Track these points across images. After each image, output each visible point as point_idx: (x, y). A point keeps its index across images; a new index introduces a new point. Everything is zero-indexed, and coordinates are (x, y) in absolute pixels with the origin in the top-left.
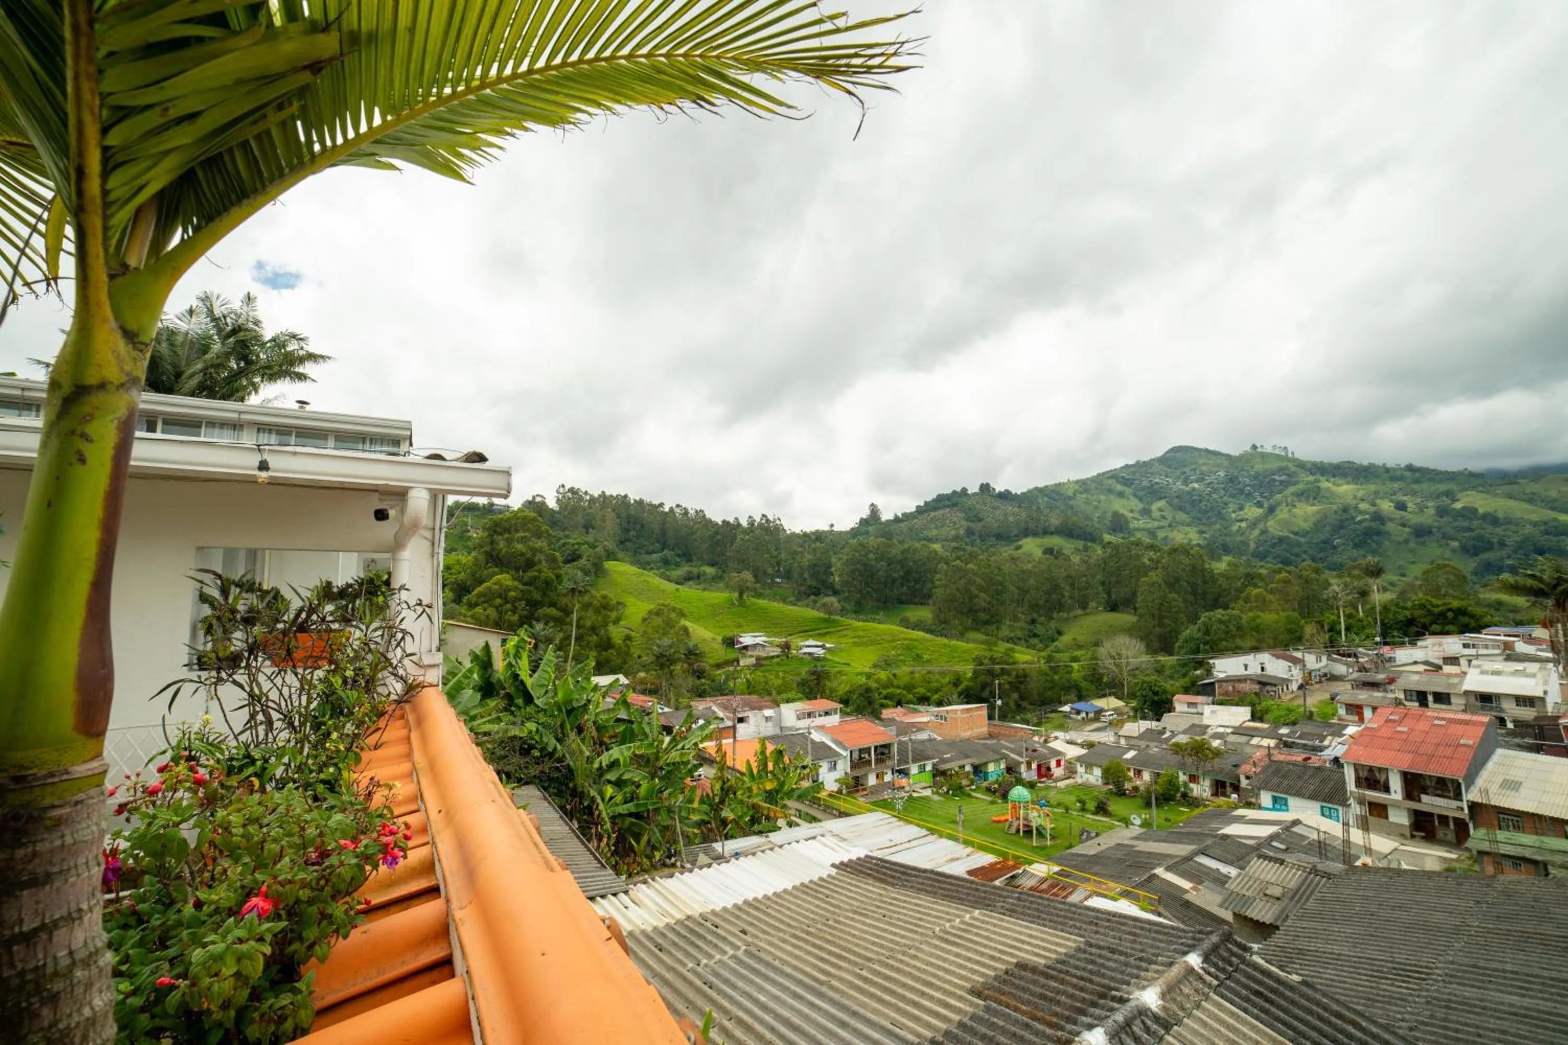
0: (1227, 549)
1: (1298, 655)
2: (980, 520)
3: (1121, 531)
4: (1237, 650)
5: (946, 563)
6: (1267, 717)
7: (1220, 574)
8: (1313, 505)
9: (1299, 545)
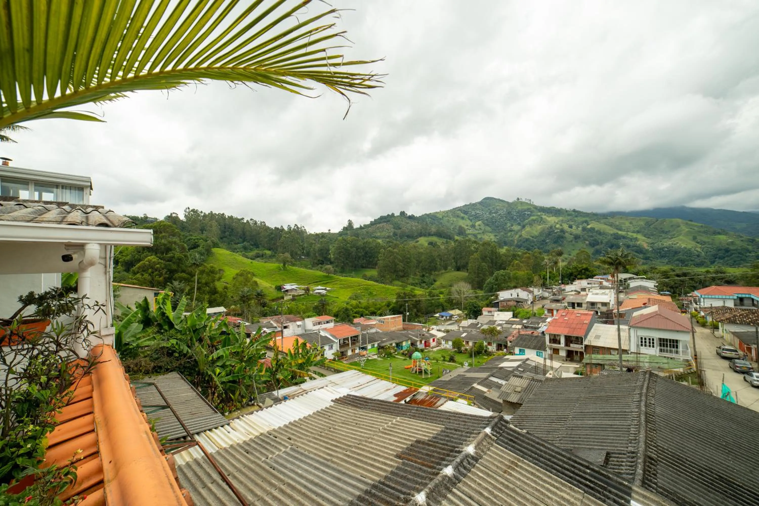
0: (505, 243)
1: (531, 289)
2: (400, 229)
3: (462, 234)
4: (508, 288)
5: (384, 249)
6: (519, 316)
7: (503, 254)
8: (540, 225)
9: (534, 242)
